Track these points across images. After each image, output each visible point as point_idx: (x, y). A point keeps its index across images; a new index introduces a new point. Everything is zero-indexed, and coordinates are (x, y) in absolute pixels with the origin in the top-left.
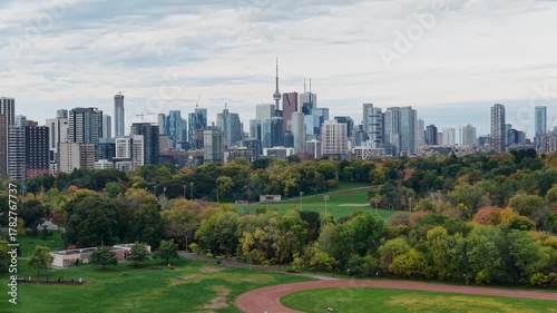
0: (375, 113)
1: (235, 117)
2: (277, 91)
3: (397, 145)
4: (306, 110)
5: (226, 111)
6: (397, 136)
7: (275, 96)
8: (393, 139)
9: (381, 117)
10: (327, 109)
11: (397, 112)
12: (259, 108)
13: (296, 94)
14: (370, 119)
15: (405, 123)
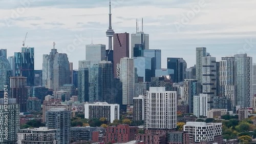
0: (209, 63)
1: (64, 57)
2: (110, 28)
3: (233, 99)
4: (138, 52)
5: (54, 51)
6: (232, 88)
7: (108, 33)
8: (229, 92)
9: (215, 67)
10: (160, 51)
11: (232, 62)
12: (89, 49)
13: (127, 35)
14: (203, 69)
15: (240, 71)
